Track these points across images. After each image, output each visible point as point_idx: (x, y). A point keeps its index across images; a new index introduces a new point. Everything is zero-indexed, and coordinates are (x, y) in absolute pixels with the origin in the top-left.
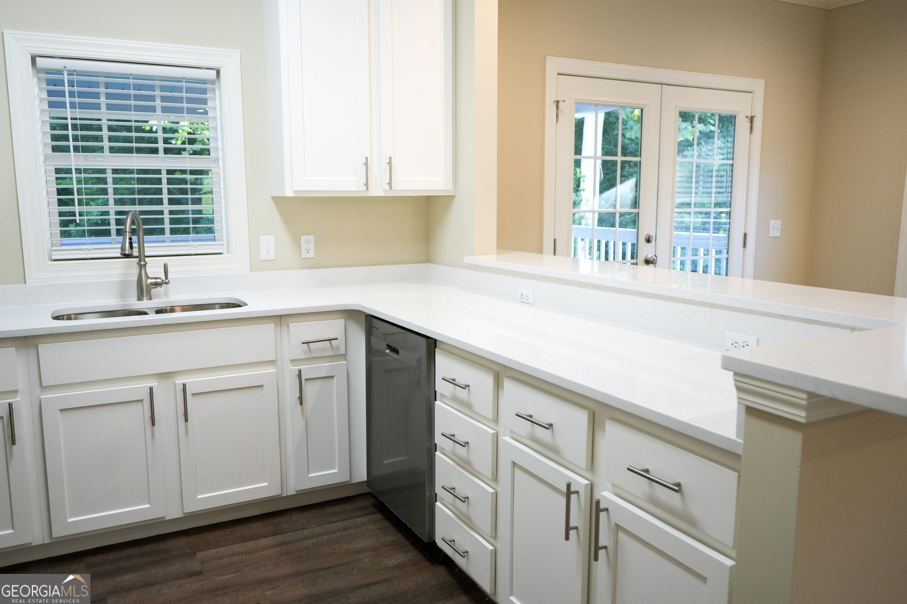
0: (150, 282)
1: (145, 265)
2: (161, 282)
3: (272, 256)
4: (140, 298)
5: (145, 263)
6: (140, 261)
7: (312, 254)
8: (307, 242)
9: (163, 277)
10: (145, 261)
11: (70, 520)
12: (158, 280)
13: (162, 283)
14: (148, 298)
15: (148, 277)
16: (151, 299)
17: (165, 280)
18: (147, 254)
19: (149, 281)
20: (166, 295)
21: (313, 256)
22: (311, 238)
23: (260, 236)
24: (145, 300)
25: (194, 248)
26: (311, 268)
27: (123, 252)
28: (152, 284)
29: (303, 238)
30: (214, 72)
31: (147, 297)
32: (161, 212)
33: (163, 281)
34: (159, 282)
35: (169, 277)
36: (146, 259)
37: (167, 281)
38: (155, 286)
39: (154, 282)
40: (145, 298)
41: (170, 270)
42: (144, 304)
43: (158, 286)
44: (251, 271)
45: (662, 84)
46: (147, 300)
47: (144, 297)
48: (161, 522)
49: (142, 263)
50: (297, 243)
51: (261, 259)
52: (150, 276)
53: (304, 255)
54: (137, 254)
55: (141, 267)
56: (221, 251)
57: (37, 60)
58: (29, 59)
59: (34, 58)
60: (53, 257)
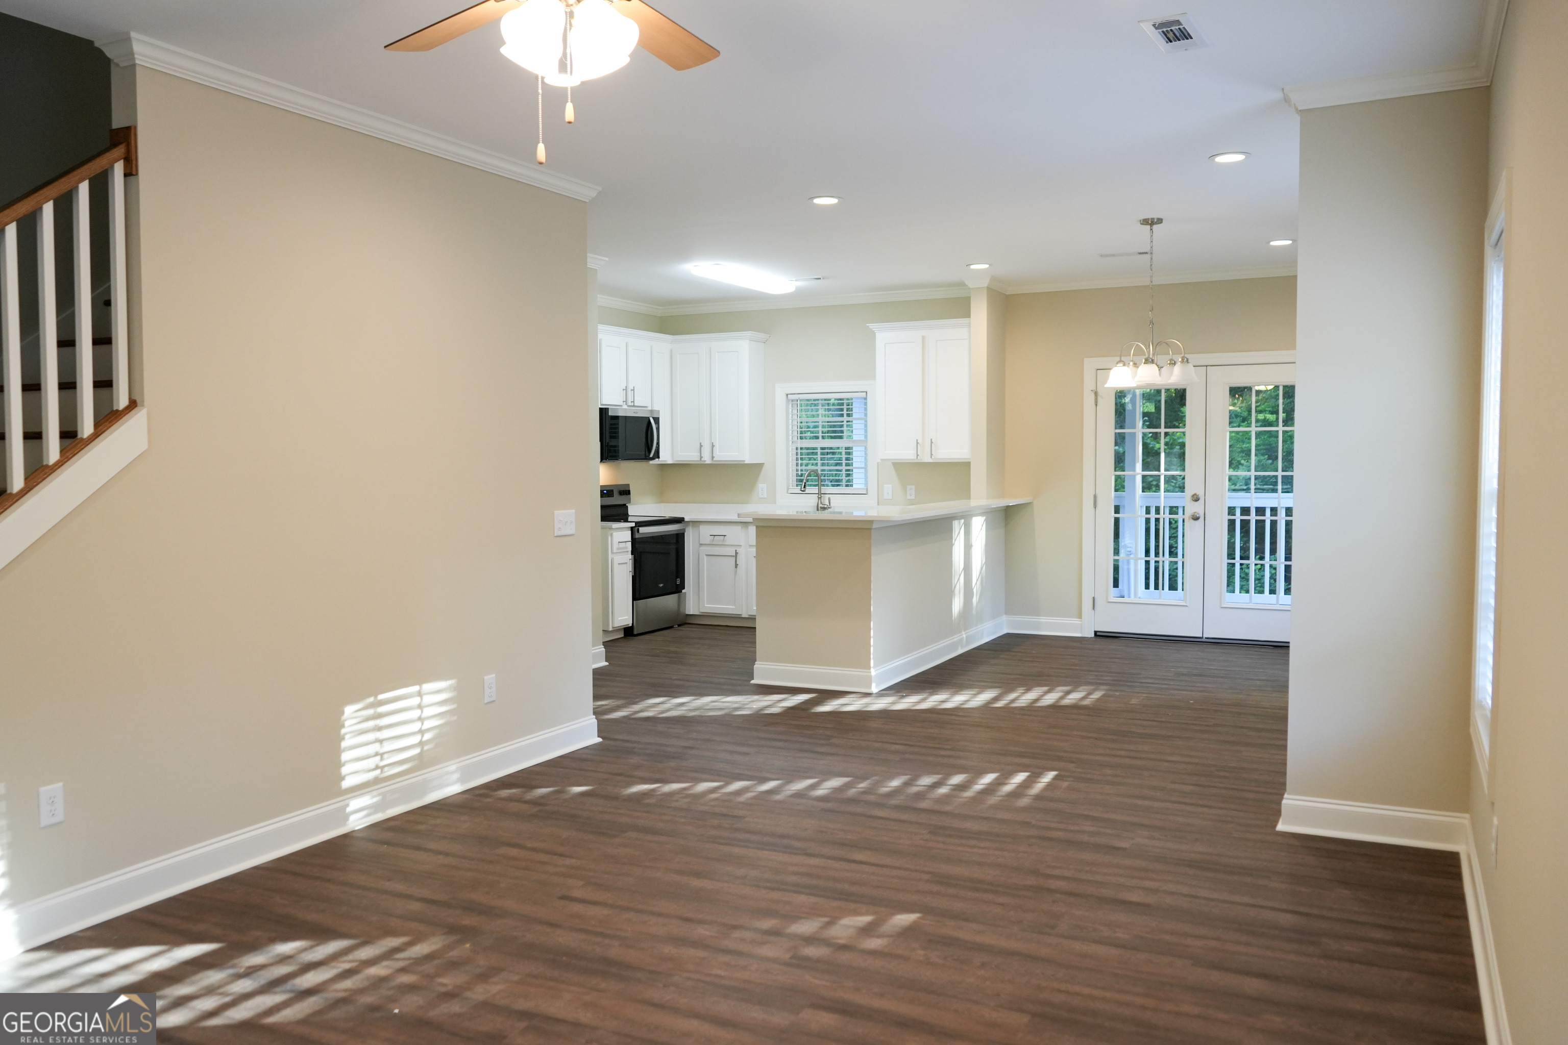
0: (821, 507)
1: (821, 498)
3: (890, 497)
7: (913, 497)
8: (911, 489)
9: (828, 505)
12: (826, 506)
13: (827, 508)
15: (821, 503)
18: (822, 492)
21: (914, 498)
22: (913, 487)
23: (884, 485)
25: (843, 491)
26: (912, 505)
29: (909, 487)
30: (865, 393)
32: (841, 471)
36: (822, 495)
37: (830, 506)
41: (831, 501)
43: (825, 509)
44: (878, 505)
45: (1207, 366)
49: (819, 496)
50: (905, 490)
51: (884, 498)
52: (823, 503)
53: (909, 497)
54: (817, 492)
55: (819, 498)
56: (865, 493)
57: (789, 395)
58: (785, 395)
59: (787, 395)
60: (789, 492)
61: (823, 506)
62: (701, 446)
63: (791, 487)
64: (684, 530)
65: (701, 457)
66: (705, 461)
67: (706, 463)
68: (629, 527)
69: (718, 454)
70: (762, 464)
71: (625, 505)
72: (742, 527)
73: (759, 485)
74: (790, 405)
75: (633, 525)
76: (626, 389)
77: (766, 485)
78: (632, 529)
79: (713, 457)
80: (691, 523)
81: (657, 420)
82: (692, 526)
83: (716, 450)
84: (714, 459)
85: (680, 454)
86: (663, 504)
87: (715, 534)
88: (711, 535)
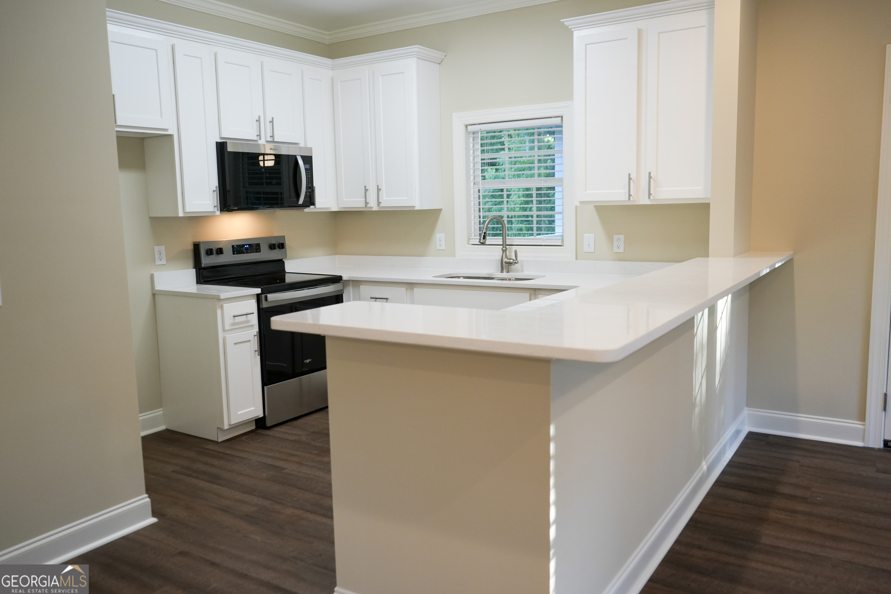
3: (592, 250)
4: (502, 271)
6: (503, 247)
7: (621, 250)
8: (618, 239)
9: (515, 259)
10: (506, 248)
12: (512, 261)
14: (506, 271)
15: (506, 258)
16: (508, 272)
18: (507, 243)
20: (522, 271)
21: (623, 251)
22: (622, 237)
23: (584, 234)
24: (504, 273)
26: (620, 260)
27: (480, 241)
29: (616, 237)
30: (560, 118)
31: (505, 271)
33: (514, 261)
35: (518, 259)
36: (507, 247)
37: (517, 261)
38: (509, 264)
41: (518, 254)
42: (505, 275)
43: (512, 264)
44: (576, 259)
46: (506, 273)
47: (504, 271)
49: (504, 249)
50: (611, 240)
51: (584, 251)
52: (508, 257)
53: (616, 250)
54: (502, 243)
55: (503, 251)
56: (560, 244)
57: (468, 127)
58: (464, 127)
59: (466, 126)
60: (470, 243)
61: (508, 260)
62: (366, 190)
63: (473, 237)
64: (342, 291)
65: (366, 203)
66: (372, 208)
67: (373, 209)
68: (254, 295)
69: (385, 199)
70: (439, 210)
71: (282, 260)
72: (407, 289)
73: (437, 234)
74: (471, 139)
75: (258, 291)
76: (258, 121)
77: (444, 234)
78: (258, 296)
79: (379, 203)
80: (351, 283)
81: (308, 160)
82: (353, 286)
83: (383, 194)
84: (381, 205)
85: (344, 200)
86: (337, 256)
87: (377, 297)
88: (371, 298)
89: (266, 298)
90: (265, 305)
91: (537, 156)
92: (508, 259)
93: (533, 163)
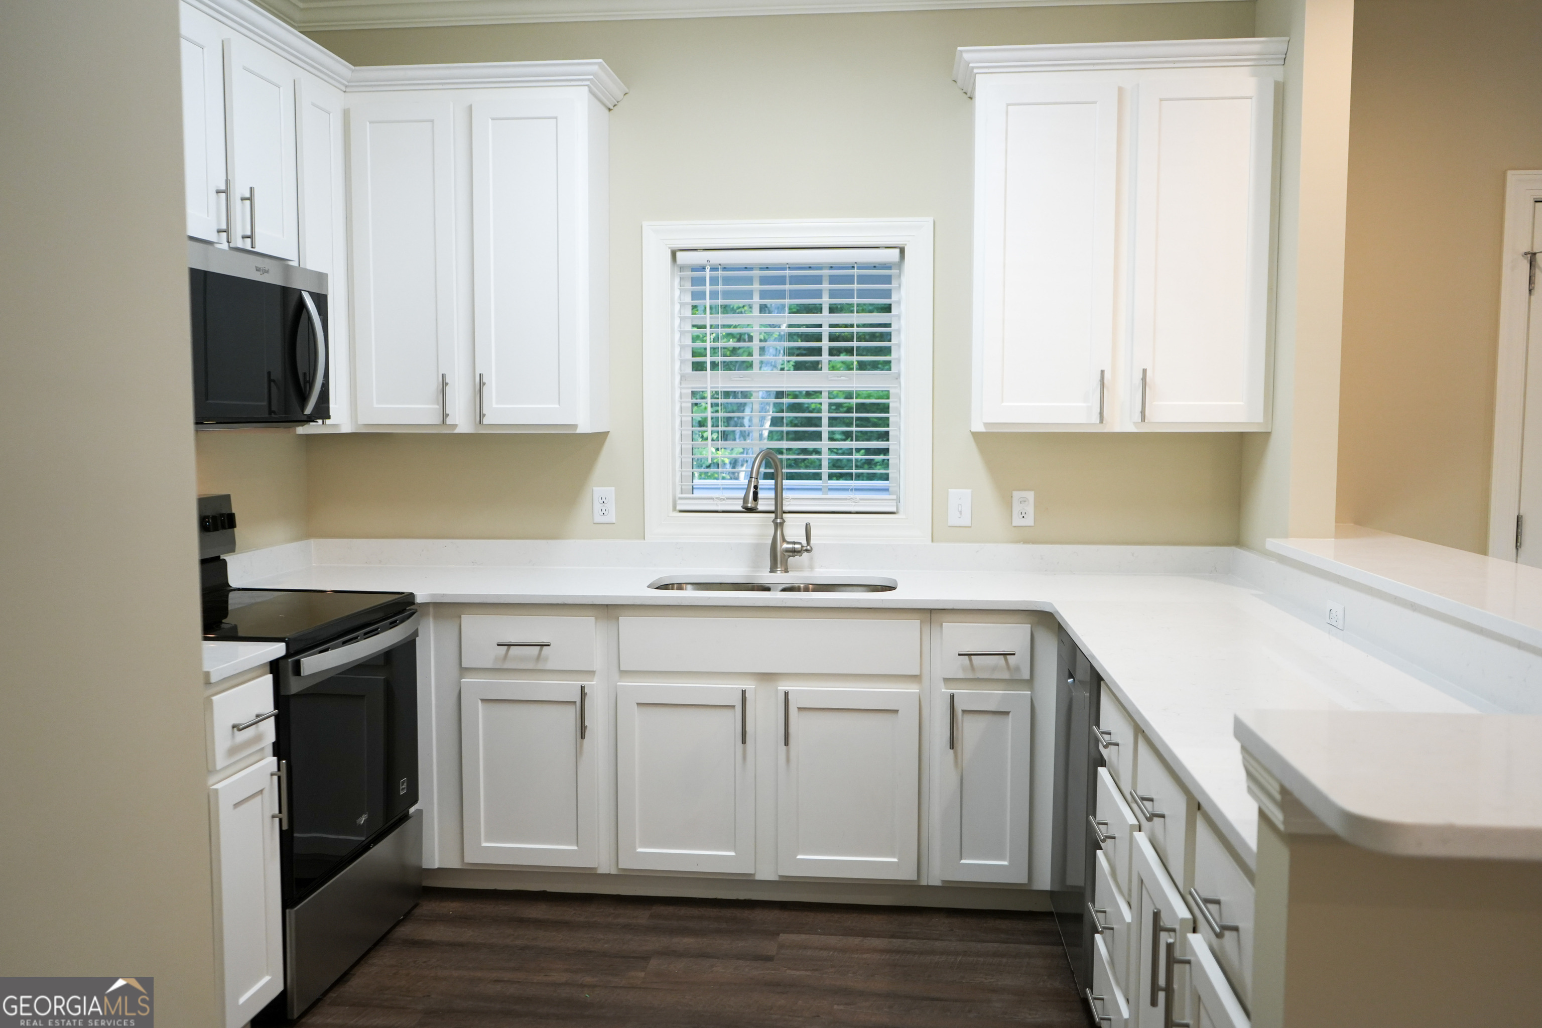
0: (786, 548)
1: (782, 524)
2: (800, 549)
3: (966, 521)
4: (773, 570)
5: (781, 521)
6: (776, 518)
7: (1029, 521)
8: (1023, 501)
9: (804, 542)
10: (782, 518)
11: (639, 850)
12: (797, 546)
13: (802, 550)
14: (783, 569)
15: (784, 540)
16: (786, 571)
17: (806, 547)
18: (785, 508)
19: (785, 546)
20: (811, 567)
21: (1032, 524)
22: (1030, 495)
23: (949, 490)
24: (779, 572)
25: (854, 504)
26: (1026, 542)
27: (745, 505)
28: (787, 551)
29: (1017, 495)
30: (898, 251)
31: (781, 568)
32: (817, 452)
33: (802, 547)
34: (797, 548)
35: (812, 542)
36: (785, 515)
37: (809, 548)
38: (791, 554)
39: (790, 548)
40: (779, 569)
41: (813, 532)
42: (780, 578)
43: (796, 554)
44: (932, 541)
46: (782, 572)
47: (777, 568)
48: (747, 881)
49: (779, 521)
50: (1008, 503)
51: (950, 524)
52: (788, 539)
53: (1017, 521)
54: (773, 508)
55: (776, 525)
56: (894, 509)
57: (678, 254)
58: (668, 254)
59: (675, 253)
60: (679, 508)
61: (790, 546)
62: (444, 384)
63: (686, 494)
65: (445, 415)
66: (455, 426)
67: (458, 431)
68: (265, 664)
69: (495, 406)
70: (605, 434)
71: (221, 559)
72: (596, 619)
73: (596, 489)
74: (677, 281)
75: (278, 650)
76: (226, 191)
77: (614, 488)
78: (275, 667)
79: (479, 416)
80: (431, 610)
81: (321, 301)
82: (436, 617)
83: (491, 394)
84: (485, 421)
85: (375, 406)
86: (313, 542)
87: (513, 640)
88: (498, 645)
89: (297, 667)
90: (294, 686)
91: (828, 326)
92: (789, 543)
93: (818, 338)
